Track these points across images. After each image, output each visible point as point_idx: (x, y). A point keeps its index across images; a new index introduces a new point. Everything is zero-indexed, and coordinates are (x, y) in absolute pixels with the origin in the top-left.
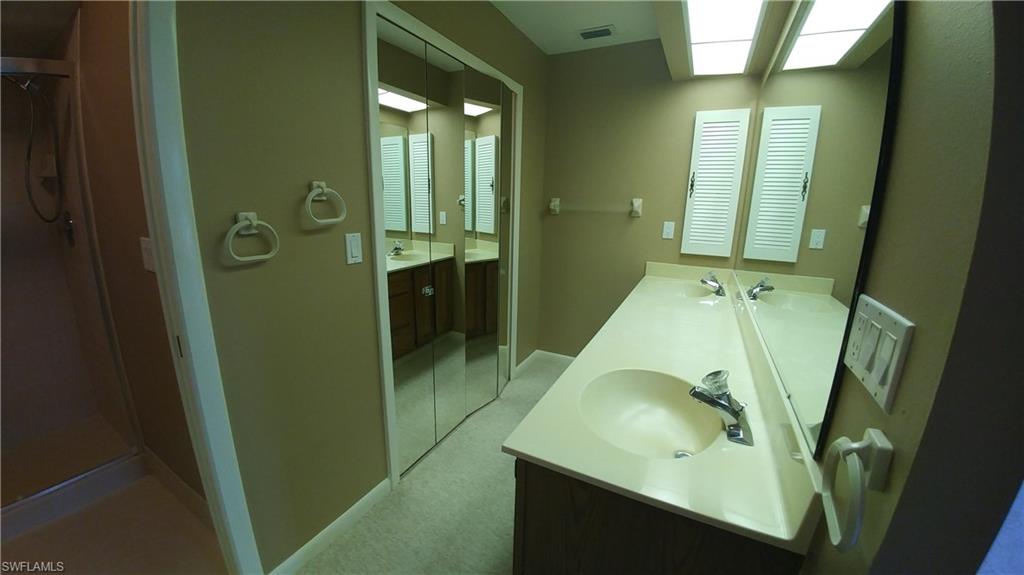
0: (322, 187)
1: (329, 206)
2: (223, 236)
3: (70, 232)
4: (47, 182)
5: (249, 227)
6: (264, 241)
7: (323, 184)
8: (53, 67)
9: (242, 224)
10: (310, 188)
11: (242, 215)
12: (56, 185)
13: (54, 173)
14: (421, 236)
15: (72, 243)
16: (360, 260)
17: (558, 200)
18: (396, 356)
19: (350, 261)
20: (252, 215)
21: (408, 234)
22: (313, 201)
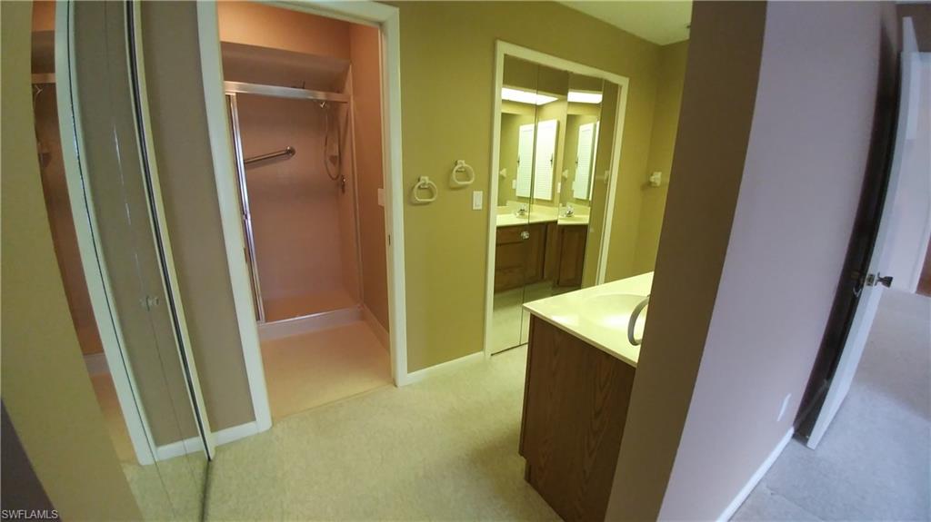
0: (462, 163)
1: (466, 174)
2: (413, 188)
3: (343, 186)
4: (333, 159)
5: (424, 184)
6: (430, 192)
7: (463, 162)
8: (336, 97)
9: (422, 182)
10: (456, 164)
11: (422, 178)
12: (338, 160)
13: (337, 154)
14: (541, 201)
15: (343, 191)
16: (480, 208)
17: (660, 174)
18: (496, 291)
19: (474, 208)
20: (426, 178)
21: (530, 200)
22: (457, 171)
